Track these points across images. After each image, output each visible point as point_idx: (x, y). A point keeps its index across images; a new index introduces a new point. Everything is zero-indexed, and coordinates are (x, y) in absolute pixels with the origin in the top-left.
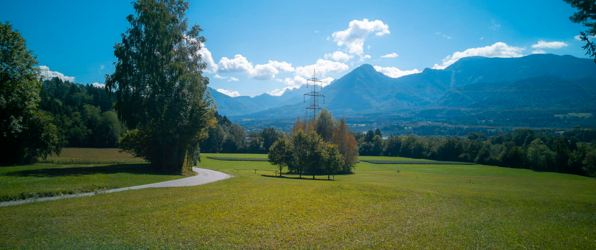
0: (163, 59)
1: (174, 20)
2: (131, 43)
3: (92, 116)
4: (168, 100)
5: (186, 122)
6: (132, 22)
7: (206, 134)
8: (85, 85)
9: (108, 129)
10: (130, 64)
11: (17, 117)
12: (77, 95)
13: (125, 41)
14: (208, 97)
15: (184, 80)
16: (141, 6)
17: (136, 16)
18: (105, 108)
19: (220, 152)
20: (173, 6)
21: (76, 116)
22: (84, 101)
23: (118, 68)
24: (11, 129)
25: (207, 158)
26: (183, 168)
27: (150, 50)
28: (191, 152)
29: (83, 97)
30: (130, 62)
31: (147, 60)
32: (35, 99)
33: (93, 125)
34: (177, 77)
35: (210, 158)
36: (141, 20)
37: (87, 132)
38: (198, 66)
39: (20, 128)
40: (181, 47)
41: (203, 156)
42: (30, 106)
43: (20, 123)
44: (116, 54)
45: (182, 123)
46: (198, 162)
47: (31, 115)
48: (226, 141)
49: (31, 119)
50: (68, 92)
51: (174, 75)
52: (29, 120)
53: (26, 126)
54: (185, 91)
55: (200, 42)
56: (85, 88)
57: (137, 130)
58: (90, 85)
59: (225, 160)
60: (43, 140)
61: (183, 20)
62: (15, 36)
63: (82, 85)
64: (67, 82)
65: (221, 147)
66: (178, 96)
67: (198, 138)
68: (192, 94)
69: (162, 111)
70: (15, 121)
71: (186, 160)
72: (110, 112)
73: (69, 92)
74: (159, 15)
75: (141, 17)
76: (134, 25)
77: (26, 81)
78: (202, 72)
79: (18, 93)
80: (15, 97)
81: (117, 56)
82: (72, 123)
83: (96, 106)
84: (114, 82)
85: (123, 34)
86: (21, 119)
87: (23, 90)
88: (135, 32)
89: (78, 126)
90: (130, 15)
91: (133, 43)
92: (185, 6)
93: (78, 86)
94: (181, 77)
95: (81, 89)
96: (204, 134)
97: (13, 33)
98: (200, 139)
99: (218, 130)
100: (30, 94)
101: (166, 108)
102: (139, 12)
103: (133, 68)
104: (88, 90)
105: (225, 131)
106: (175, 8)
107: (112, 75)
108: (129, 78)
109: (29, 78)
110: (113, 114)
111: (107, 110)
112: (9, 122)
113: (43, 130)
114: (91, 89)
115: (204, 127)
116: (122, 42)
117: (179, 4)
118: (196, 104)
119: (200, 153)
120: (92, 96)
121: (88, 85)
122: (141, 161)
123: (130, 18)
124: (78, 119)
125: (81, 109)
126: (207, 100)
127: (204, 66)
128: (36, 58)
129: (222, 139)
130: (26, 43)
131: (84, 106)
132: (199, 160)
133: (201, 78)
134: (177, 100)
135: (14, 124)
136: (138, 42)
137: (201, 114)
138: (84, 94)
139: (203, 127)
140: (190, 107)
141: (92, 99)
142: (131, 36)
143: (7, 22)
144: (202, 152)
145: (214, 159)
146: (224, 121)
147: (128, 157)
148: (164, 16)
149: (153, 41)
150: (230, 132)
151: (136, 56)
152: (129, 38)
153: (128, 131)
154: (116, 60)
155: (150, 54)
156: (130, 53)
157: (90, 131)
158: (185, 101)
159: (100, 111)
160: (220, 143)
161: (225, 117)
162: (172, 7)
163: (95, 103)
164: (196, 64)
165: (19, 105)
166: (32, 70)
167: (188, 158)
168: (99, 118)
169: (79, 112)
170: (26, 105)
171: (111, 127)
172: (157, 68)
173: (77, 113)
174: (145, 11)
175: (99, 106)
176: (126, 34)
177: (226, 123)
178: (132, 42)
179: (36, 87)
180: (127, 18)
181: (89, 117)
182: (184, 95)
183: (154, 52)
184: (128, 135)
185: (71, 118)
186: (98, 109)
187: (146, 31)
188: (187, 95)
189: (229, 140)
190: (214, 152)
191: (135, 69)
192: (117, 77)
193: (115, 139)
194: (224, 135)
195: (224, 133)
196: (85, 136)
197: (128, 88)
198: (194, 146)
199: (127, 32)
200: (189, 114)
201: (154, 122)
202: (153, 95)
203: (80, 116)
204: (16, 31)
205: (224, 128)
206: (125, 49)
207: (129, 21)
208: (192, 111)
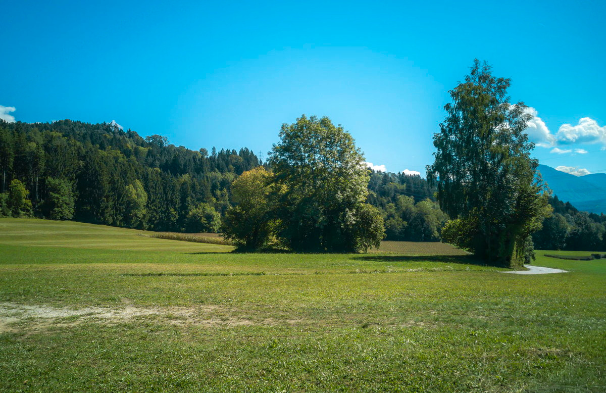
0: (483, 145)
1: (493, 102)
2: (449, 133)
3: (406, 207)
4: (491, 187)
5: (512, 210)
6: (450, 110)
7: (539, 225)
8: (397, 173)
9: (423, 221)
10: (450, 153)
11: (351, 210)
12: (390, 186)
13: (443, 131)
14: (539, 181)
15: (507, 165)
16: (458, 93)
17: (454, 104)
18: (419, 197)
19: (562, 249)
20: (493, 85)
21: (391, 207)
22: (396, 191)
23: (437, 158)
24: (347, 220)
25: (545, 255)
26: (512, 261)
27: (469, 137)
28: (521, 244)
29: (396, 187)
30: (450, 151)
31: (466, 147)
32: (364, 193)
33: (408, 217)
34: (499, 162)
35: (548, 256)
36: (459, 107)
37: (403, 225)
38: (525, 148)
39: (354, 220)
40: (503, 129)
41: (538, 253)
42: (360, 200)
43: (353, 215)
44: (436, 144)
45: (508, 210)
46: (532, 260)
47: (362, 208)
48: (571, 234)
49: (362, 211)
50: (380, 182)
51: (496, 160)
52: (360, 212)
53: (358, 218)
54: (510, 176)
55: (525, 121)
56: (397, 177)
57: (458, 220)
58: (401, 174)
59: (569, 259)
60: (372, 230)
61: (504, 99)
62: (346, 136)
63: (394, 174)
64: (379, 172)
65: (564, 242)
66: (502, 183)
67: (528, 228)
68: (517, 180)
69: (485, 199)
70: (350, 214)
71: (515, 252)
72: (424, 202)
73: (382, 182)
74: (477, 99)
75: (458, 103)
76: (452, 113)
77: (357, 177)
78: (529, 154)
79: (351, 188)
80: (349, 192)
81: (436, 147)
82: (388, 216)
83: (409, 196)
84: (434, 173)
85: (442, 124)
86: (354, 210)
87: (355, 186)
88: (454, 120)
89: (394, 218)
90: (447, 104)
91: (452, 132)
92: (506, 83)
93: (390, 175)
94: (504, 162)
95: (392, 178)
96: (535, 224)
97: (345, 134)
98: (531, 229)
99: (558, 221)
100: (360, 188)
101: (488, 196)
102: (456, 99)
103: (453, 156)
104: (400, 178)
105: (568, 221)
106: (494, 88)
107: (432, 166)
108: (448, 168)
109: (358, 174)
110: (428, 205)
111: (421, 201)
112: (344, 215)
113: (372, 221)
114: (403, 179)
115: (535, 216)
116: (440, 132)
117: (499, 82)
118: (523, 191)
119: (535, 249)
120: (405, 184)
121: (399, 173)
122: (465, 252)
123: (447, 107)
124: (393, 211)
125: (394, 200)
126: (539, 185)
127: (531, 146)
128: (363, 154)
129: (565, 232)
130: (355, 142)
131: (398, 197)
132: (534, 258)
133: (529, 160)
134: (501, 187)
135: (349, 217)
136: (456, 130)
137: (530, 202)
138: (396, 184)
139: (533, 216)
140: (516, 194)
141: (405, 188)
142: (449, 125)
143: (340, 125)
144: (536, 248)
145: (554, 257)
146: (565, 208)
147: (451, 249)
148: (482, 100)
149: (472, 127)
150: (576, 222)
151: (455, 145)
152: (447, 127)
153: (450, 221)
154: (436, 150)
155: (469, 141)
156: (449, 142)
157: (405, 223)
158: (510, 188)
159: (414, 201)
160: (563, 237)
161: (568, 204)
162: (491, 87)
163: (408, 192)
164: (521, 146)
165: (352, 200)
166: (361, 166)
167: (517, 251)
168: (413, 209)
169: (393, 203)
170: (356, 199)
171: (426, 219)
172: (477, 154)
173: (391, 204)
174: (463, 98)
175: (412, 196)
176: (444, 124)
177: (570, 211)
178: (450, 130)
179: (365, 182)
180: (445, 107)
181: (404, 208)
182: (508, 181)
183: (473, 137)
184: (450, 226)
185: (386, 210)
186: (411, 199)
187: (464, 118)
188: (512, 181)
189: (574, 234)
190: (555, 249)
191: (455, 157)
192: (438, 167)
193: (431, 232)
194: (567, 227)
195: (567, 224)
196: (401, 229)
197: (448, 177)
198: (524, 237)
199: (445, 121)
200: (515, 202)
201: (476, 211)
202: (474, 183)
203: (395, 208)
204: (347, 132)
205: (567, 217)
206: (444, 139)
207: (447, 110)
208: (519, 198)
